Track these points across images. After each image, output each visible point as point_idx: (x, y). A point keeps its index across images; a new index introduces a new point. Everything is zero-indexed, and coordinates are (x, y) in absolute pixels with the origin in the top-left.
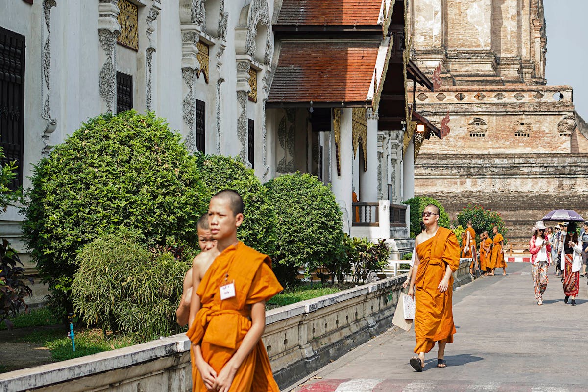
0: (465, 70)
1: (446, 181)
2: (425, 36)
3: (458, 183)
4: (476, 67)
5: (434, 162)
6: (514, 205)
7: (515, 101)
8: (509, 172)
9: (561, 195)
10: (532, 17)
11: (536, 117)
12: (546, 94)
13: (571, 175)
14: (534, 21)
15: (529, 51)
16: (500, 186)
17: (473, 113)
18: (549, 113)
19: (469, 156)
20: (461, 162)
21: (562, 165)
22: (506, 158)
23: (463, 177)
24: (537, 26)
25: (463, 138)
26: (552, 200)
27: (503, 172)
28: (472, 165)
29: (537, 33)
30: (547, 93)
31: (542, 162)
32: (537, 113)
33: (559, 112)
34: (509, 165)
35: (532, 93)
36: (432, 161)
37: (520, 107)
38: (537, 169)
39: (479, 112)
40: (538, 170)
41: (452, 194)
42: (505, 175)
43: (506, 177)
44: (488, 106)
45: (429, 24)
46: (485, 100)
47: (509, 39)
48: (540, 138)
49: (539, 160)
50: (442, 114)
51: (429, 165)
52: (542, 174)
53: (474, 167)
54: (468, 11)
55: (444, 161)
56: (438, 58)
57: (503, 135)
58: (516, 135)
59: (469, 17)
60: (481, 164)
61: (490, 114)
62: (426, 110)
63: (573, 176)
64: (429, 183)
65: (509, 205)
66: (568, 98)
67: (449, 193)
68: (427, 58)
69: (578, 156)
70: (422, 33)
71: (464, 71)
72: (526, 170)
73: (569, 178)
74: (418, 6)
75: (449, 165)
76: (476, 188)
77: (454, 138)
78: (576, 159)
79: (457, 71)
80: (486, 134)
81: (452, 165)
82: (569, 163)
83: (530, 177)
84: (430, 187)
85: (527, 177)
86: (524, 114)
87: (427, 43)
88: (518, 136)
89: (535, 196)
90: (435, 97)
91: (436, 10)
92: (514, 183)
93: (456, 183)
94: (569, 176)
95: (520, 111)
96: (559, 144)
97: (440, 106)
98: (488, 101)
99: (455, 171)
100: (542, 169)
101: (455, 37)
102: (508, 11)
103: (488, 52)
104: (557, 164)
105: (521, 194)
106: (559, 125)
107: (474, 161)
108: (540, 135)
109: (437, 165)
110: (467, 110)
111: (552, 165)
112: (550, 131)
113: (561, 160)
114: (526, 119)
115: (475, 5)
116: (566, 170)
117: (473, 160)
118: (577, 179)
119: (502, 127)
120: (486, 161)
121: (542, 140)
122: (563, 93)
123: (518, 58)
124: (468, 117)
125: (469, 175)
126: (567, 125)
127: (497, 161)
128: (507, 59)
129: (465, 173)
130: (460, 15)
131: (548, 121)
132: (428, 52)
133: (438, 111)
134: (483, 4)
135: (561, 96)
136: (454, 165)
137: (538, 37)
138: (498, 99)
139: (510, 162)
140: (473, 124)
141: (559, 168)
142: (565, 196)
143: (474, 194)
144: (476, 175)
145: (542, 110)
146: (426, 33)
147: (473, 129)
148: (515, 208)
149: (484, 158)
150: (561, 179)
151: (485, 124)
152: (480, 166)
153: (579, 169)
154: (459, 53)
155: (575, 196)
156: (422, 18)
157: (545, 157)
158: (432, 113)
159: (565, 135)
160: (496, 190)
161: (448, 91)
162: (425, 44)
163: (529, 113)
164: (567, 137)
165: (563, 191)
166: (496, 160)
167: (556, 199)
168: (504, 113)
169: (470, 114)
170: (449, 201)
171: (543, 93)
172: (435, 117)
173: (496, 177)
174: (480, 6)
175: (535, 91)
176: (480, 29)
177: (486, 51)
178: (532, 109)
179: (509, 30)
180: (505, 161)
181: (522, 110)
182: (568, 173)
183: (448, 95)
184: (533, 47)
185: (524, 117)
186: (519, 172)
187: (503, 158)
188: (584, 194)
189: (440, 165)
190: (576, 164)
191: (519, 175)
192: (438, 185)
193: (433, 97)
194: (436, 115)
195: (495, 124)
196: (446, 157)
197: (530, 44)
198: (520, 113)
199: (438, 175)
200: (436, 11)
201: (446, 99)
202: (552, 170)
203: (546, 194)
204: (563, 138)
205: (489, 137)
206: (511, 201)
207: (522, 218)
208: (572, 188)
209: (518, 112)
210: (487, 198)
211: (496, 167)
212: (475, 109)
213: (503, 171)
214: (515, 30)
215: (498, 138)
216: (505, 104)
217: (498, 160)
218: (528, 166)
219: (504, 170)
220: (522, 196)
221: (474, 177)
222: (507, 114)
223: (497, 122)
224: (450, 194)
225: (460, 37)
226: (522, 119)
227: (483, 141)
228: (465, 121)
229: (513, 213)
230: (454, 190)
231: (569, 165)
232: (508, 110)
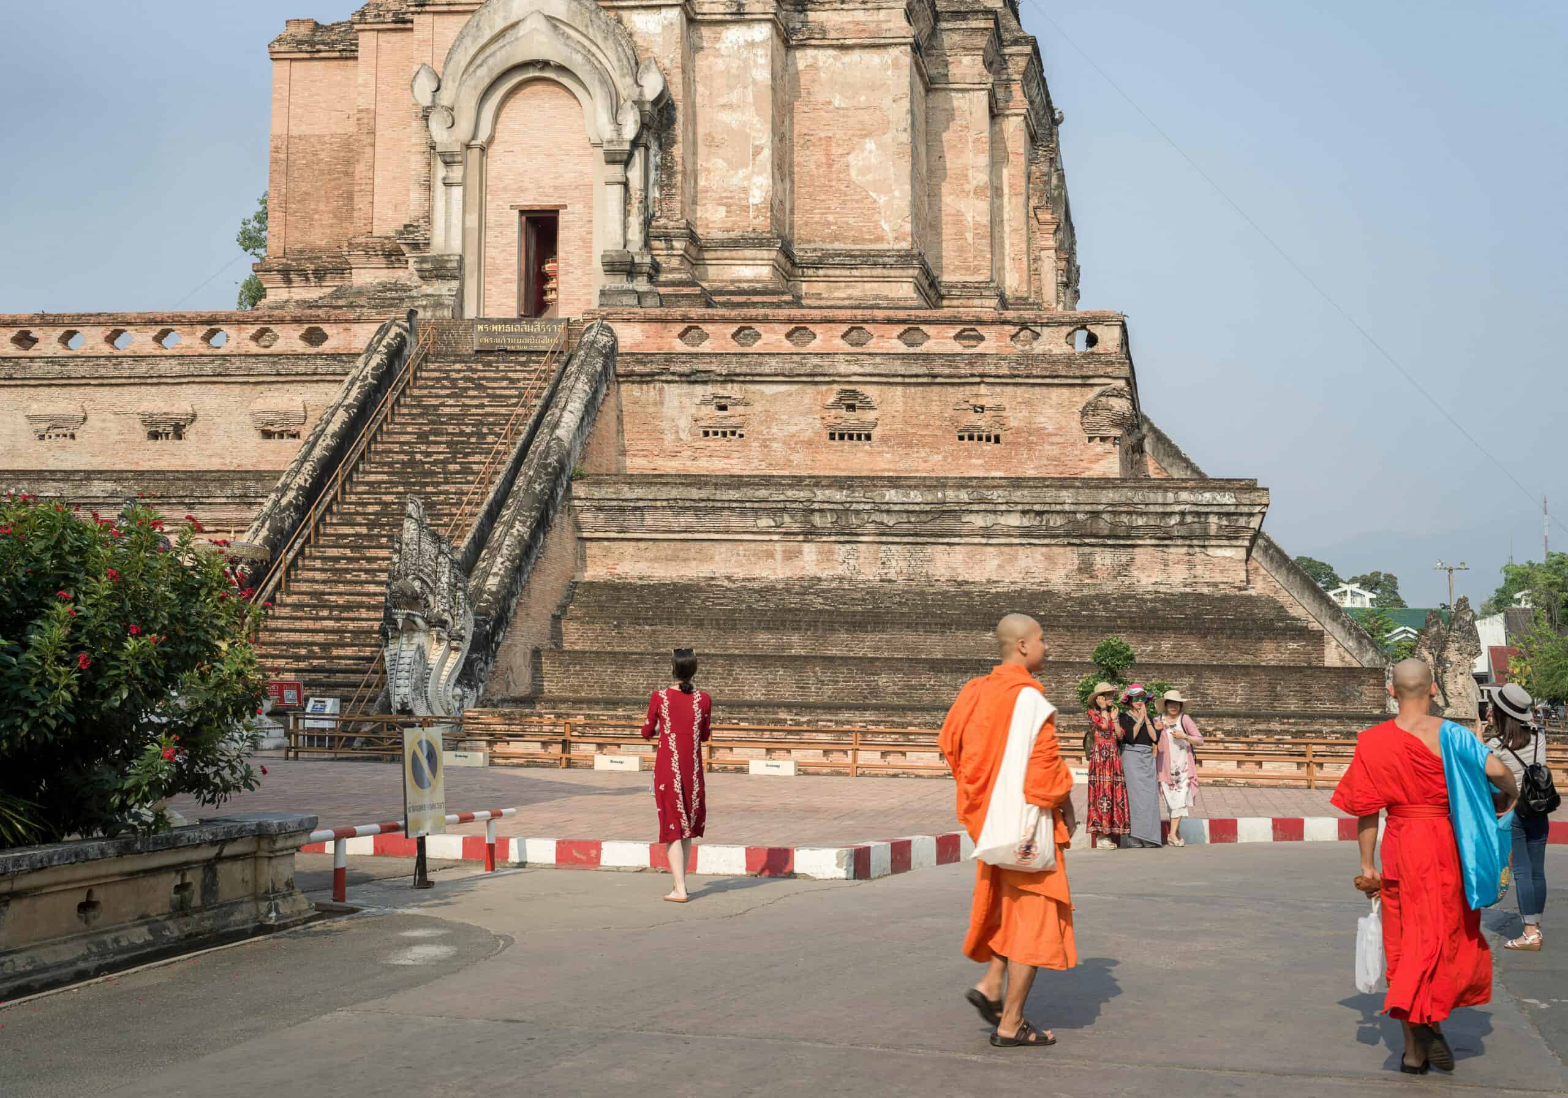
0: (844, 296)
1: (741, 548)
2: (728, 206)
3: (779, 556)
4: (872, 289)
5: (704, 494)
6: (940, 616)
7: (957, 347)
8: (928, 526)
9: (1086, 592)
10: (1034, 202)
11: (1020, 390)
12: (1046, 332)
13: (1117, 537)
14: (1038, 212)
15: (1025, 277)
16: (904, 564)
17: (837, 379)
18: (1056, 381)
19: (807, 482)
20: (782, 497)
21: (1088, 508)
22: (916, 487)
23: (792, 538)
24: (1045, 223)
25: (810, 443)
26: (1060, 606)
27: (911, 526)
28: (816, 506)
29: (1047, 239)
30: (1050, 329)
31: (1028, 500)
32: (1020, 380)
33: (1082, 377)
34: (928, 508)
35: (1007, 328)
36: (695, 493)
37: (971, 364)
38: (1014, 520)
39: (855, 374)
40: (1017, 524)
41: (756, 585)
42: (916, 535)
43: (919, 540)
44: (878, 360)
45: (737, 178)
46: (872, 346)
47: (970, 240)
48: (1030, 446)
49: (1017, 495)
50: (748, 378)
51: (688, 504)
52: (1026, 533)
53: (821, 511)
54: (851, 158)
55: (731, 492)
56: (762, 259)
57: (924, 436)
58: (961, 438)
59: (853, 173)
60: (842, 503)
61: (887, 380)
62: (701, 367)
63: (1122, 542)
64: (692, 554)
65: (926, 615)
66: (1110, 343)
67: (749, 580)
68: (732, 259)
69: (1137, 485)
70: (721, 198)
71: (839, 299)
72: (979, 521)
73: (1111, 546)
74: (709, 134)
75: (748, 505)
76: (833, 568)
77: (784, 443)
78: (1130, 494)
79: (821, 299)
80: (875, 433)
81: (756, 505)
82: (1111, 505)
83: (991, 541)
84: (694, 564)
85: (984, 541)
86: (983, 382)
87: (735, 223)
88: (966, 440)
89: (1006, 594)
90: (729, 336)
91: (758, 143)
92: (946, 556)
93: (770, 555)
94: (1109, 542)
95: (972, 375)
96: (1084, 464)
97: (744, 360)
98: (882, 348)
99: (765, 522)
100: (1026, 521)
101: (817, 218)
102: (966, 176)
103: (903, 253)
104: (1073, 508)
105: (966, 588)
106: (1084, 413)
107: (820, 495)
108: (1032, 437)
109: (711, 504)
110: (819, 370)
111: (1058, 508)
112: (1060, 429)
113: (1084, 496)
114: (987, 395)
115: (870, 145)
116: (1102, 524)
117: (819, 493)
118: (1137, 550)
119: (922, 417)
120: (858, 495)
121: (1037, 453)
122: (1097, 330)
123: (992, 285)
124: (824, 388)
125: (810, 533)
126: (1106, 413)
127: (891, 495)
128: (964, 287)
129: (795, 527)
130: (830, 166)
131: (1053, 403)
132: (735, 244)
133: (738, 371)
134: (890, 140)
135: (1092, 340)
136: (763, 505)
137: (1049, 249)
138: (911, 345)
139: (929, 498)
140: (836, 405)
141: (1079, 516)
142: (1097, 595)
143: (824, 585)
144: (830, 535)
145: (1034, 373)
146: (731, 198)
147: (839, 421)
148: (943, 625)
149: (852, 486)
150: (1087, 550)
151: (872, 408)
152: (840, 507)
153: (1140, 521)
154: (827, 255)
155: (1130, 597)
156: (720, 163)
157: (1036, 487)
158: (721, 375)
159: (1103, 439)
160: (892, 575)
161: (766, 320)
162: (729, 225)
163: (998, 380)
164: (1108, 446)
165: (1094, 581)
166: (887, 494)
167: (1069, 604)
168: (925, 380)
169: (827, 379)
170: (743, 601)
171: (1038, 329)
172: (729, 386)
173: (890, 539)
174: (881, 146)
175: (1014, 324)
176: (882, 200)
177: (898, 251)
178: (1004, 370)
179: (970, 219)
180: (915, 496)
181: (975, 372)
182: (1106, 532)
183: (766, 332)
184: (1036, 270)
185: (983, 389)
186: (958, 527)
187: (910, 487)
188: (1156, 592)
189: (719, 505)
190: (1131, 509)
191: (960, 536)
192: (717, 558)
193: (725, 335)
194: (732, 382)
195: (900, 407)
196: (737, 482)
197: (1029, 265)
198: (970, 380)
199: (717, 532)
200: (757, 146)
201: (759, 343)
202: (1058, 524)
203: (1042, 589)
204: (1098, 447)
205: (884, 440)
206: (933, 606)
207: (962, 653)
208: (1119, 574)
209: (966, 377)
210: (859, 596)
211: (888, 512)
212: (843, 368)
213: (910, 522)
214: (985, 220)
215: (910, 445)
216: (927, 357)
217: (893, 492)
218: (985, 511)
219: (913, 520)
220: (967, 594)
221: (825, 539)
222: (932, 380)
223: (906, 403)
224: (749, 585)
225: (831, 218)
226: (977, 395)
227: (866, 452)
228: (816, 400)
229: (935, 638)
230: (764, 574)
231: (1110, 509)
232: (936, 370)
